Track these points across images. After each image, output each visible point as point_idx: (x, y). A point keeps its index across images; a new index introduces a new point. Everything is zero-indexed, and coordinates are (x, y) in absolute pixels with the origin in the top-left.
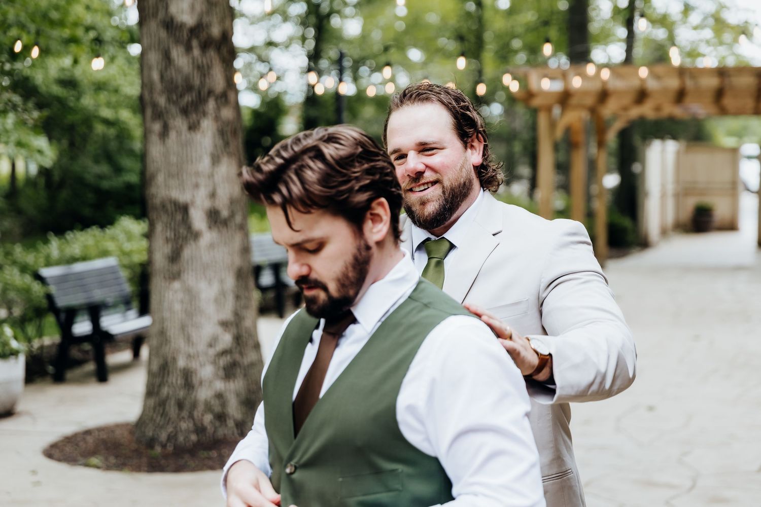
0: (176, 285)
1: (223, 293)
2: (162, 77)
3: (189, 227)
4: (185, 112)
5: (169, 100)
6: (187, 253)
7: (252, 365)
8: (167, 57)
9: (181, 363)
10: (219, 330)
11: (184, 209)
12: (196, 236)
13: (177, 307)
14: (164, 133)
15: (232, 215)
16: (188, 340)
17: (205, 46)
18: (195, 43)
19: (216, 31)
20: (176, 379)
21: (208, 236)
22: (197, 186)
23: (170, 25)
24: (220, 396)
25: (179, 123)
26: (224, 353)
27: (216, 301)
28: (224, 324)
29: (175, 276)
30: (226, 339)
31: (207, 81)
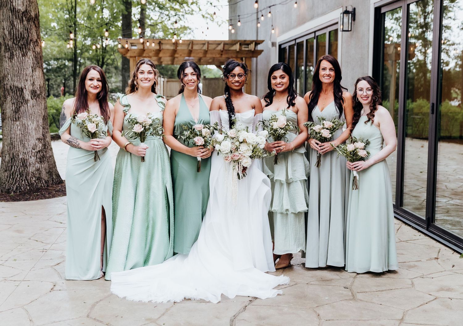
0: (18, 123)
1: (38, 126)
2: (10, 33)
3: (23, 98)
4: (20, 48)
5: (14, 43)
6: (22, 109)
7: (50, 157)
8: (12, 24)
9: (21, 157)
10: (37, 142)
11: (22, 90)
12: (27, 102)
13: (18, 132)
14: (11, 58)
15: (41, 93)
16: (24, 146)
17: (28, 21)
18: (24, 18)
19: (33, 14)
20: (19, 163)
21: (31, 102)
22: (27, 80)
23: (13, 10)
24: (38, 170)
25: (18, 53)
26: (39, 151)
27: (36, 129)
28: (39, 139)
29: (17, 119)
30: (40, 146)
31: (30, 35)
